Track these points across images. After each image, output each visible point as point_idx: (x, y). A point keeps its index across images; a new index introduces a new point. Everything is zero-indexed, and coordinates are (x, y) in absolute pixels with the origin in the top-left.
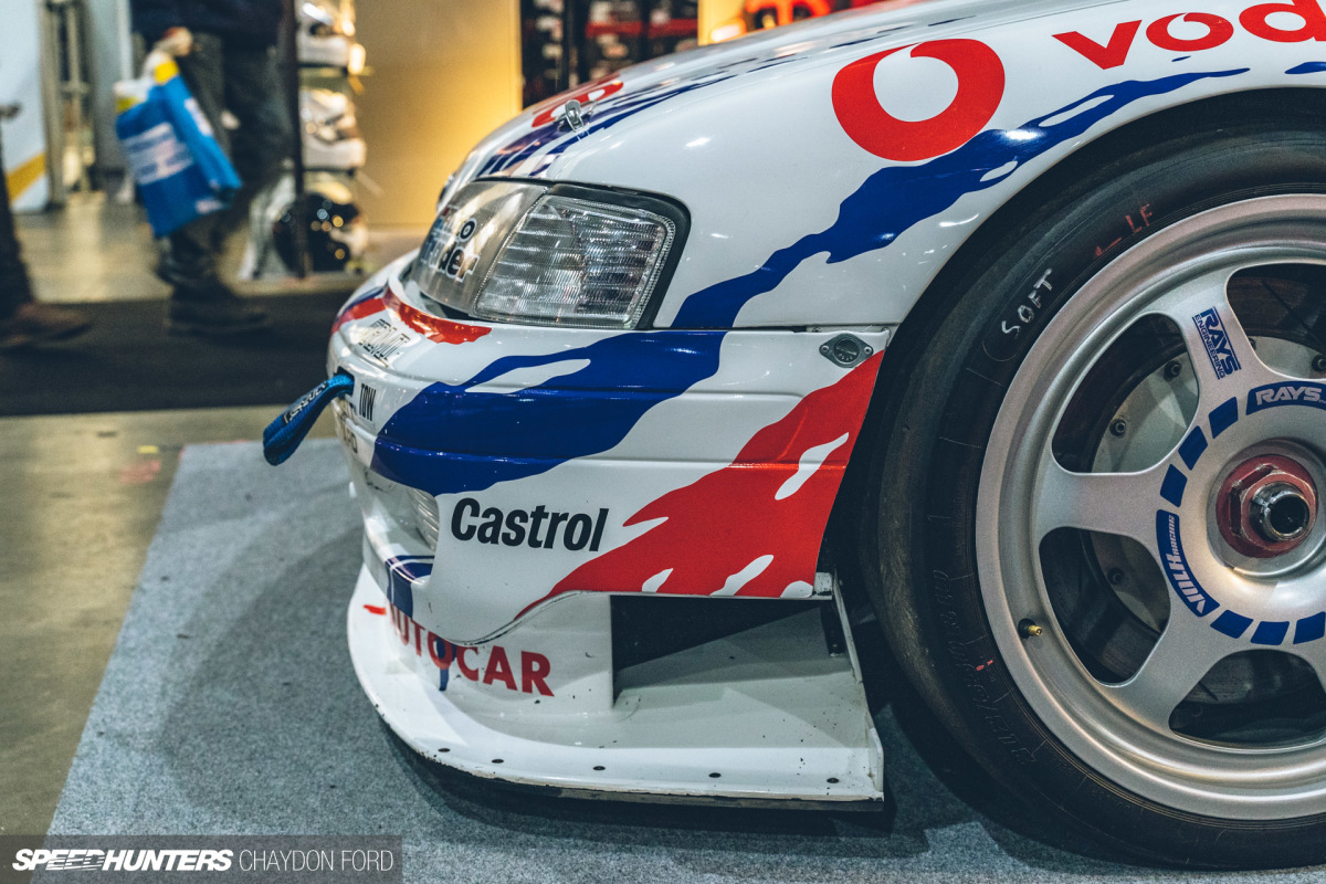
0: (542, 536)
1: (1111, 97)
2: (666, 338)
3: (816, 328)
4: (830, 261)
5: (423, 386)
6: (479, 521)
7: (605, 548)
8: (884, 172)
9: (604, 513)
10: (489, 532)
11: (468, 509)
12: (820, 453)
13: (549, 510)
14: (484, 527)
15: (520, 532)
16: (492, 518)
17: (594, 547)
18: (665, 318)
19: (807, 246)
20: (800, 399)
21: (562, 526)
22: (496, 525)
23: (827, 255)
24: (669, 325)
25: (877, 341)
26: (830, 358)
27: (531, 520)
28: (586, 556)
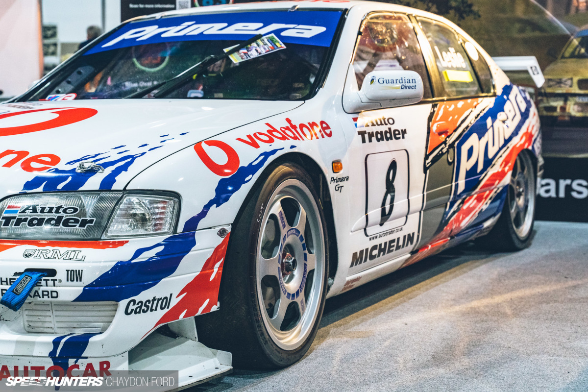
0: (154, 308)
1: (264, 156)
2: (181, 236)
3: (214, 227)
4: (217, 207)
5: (114, 264)
6: (135, 307)
7: (171, 307)
8: (222, 180)
9: (171, 295)
10: (138, 310)
11: (132, 303)
12: (218, 265)
13: (157, 298)
14: (137, 308)
15: (148, 307)
16: (140, 304)
17: (168, 308)
18: (180, 229)
19: (211, 203)
20: (214, 249)
21: (160, 302)
22: (141, 307)
23: (215, 205)
24: (182, 231)
25: (229, 229)
26: (220, 236)
27: (151, 302)
28: (166, 310)
